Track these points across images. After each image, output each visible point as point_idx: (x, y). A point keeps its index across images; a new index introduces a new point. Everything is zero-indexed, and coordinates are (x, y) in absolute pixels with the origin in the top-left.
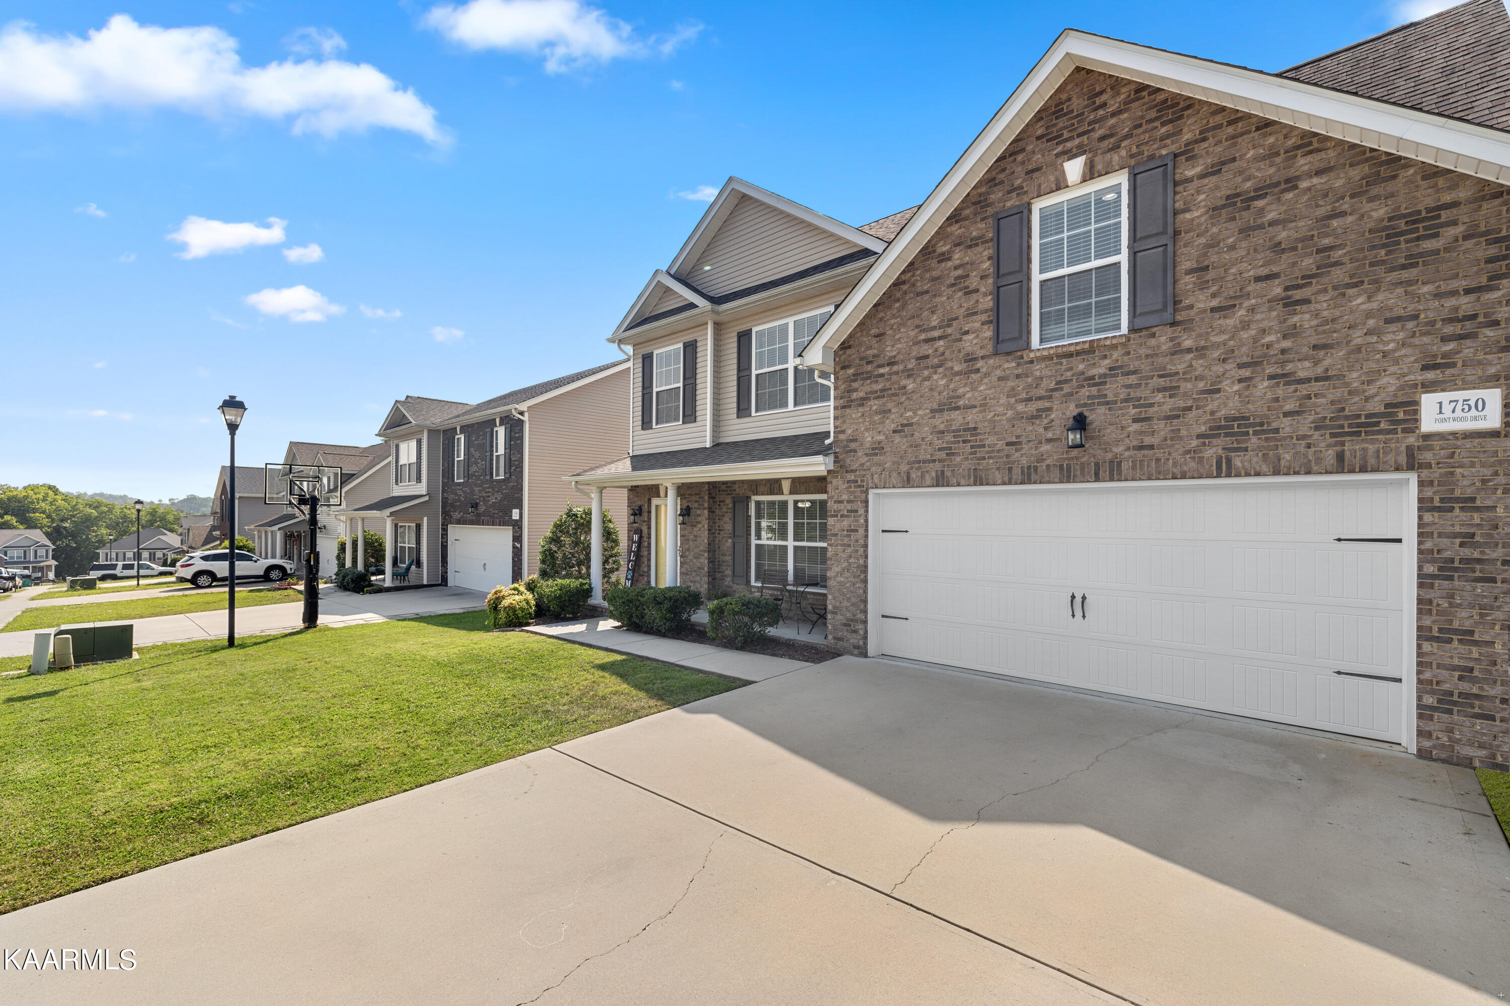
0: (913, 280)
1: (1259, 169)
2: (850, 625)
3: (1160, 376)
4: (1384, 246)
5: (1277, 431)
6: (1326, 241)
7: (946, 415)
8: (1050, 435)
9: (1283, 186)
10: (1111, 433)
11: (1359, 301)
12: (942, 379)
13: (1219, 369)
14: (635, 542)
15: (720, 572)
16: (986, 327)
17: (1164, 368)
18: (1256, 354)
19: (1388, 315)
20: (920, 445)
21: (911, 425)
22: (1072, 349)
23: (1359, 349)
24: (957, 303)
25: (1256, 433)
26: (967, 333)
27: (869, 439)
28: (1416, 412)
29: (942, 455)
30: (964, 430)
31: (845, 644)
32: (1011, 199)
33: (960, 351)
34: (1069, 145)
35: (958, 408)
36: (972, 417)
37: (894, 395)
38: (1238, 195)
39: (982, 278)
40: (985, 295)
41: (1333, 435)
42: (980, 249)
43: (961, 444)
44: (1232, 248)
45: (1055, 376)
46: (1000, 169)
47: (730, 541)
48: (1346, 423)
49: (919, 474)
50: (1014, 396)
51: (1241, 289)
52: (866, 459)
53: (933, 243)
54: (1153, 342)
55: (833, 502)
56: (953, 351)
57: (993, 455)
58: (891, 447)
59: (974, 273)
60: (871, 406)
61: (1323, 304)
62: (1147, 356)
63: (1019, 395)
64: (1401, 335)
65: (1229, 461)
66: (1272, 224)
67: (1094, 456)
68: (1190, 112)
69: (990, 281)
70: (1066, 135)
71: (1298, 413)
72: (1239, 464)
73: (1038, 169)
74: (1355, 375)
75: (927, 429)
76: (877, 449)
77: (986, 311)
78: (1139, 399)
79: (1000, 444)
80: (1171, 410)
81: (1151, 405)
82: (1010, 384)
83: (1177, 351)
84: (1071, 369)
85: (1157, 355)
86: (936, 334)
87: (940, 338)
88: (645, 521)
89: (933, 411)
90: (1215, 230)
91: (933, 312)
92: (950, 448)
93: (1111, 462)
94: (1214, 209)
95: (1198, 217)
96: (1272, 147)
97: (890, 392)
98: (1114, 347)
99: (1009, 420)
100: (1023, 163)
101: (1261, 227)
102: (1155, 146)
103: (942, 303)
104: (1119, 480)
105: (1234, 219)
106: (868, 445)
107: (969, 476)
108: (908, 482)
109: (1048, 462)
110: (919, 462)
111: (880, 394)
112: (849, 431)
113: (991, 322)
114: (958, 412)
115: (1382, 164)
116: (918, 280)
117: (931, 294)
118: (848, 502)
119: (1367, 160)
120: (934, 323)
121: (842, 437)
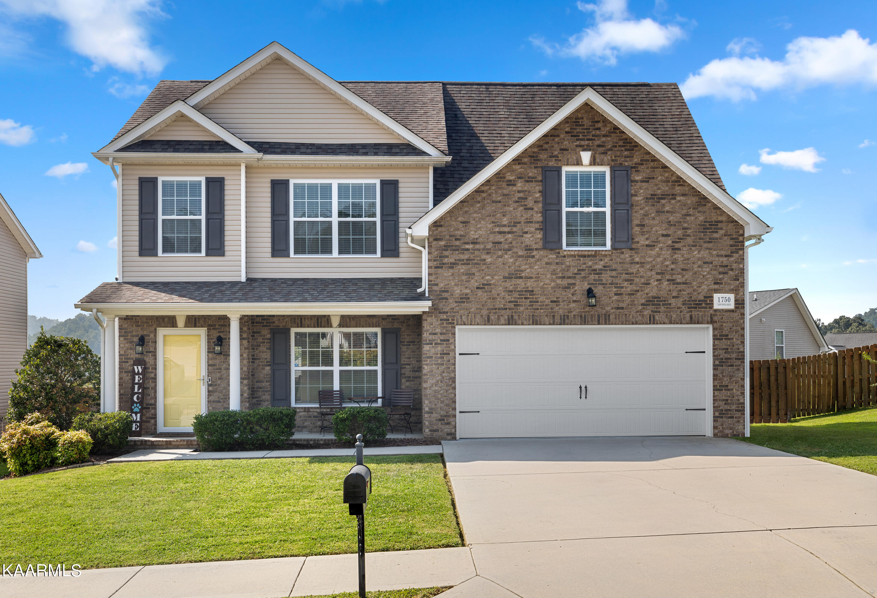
0: (490, 191)
1: (662, 186)
2: (444, 420)
3: (626, 274)
4: (703, 232)
5: (670, 304)
6: (686, 225)
7: (514, 281)
8: (575, 299)
9: (671, 197)
10: (604, 300)
11: (696, 253)
12: (511, 258)
13: (649, 274)
14: (138, 374)
15: (256, 398)
16: (538, 231)
17: (628, 270)
18: (663, 269)
19: (704, 261)
20: (496, 298)
21: (490, 285)
22: (586, 253)
23: (695, 273)
24: (520, 214)
25: (663, 305)
26: (526, 233)
27: (458, 291)
28: (712, 301)
29: (512, 305)
30: (526, 291)
31: (440, 433)
32: (552, 161)
33: (522, 243)
34: (583, 143)
35: (521, 278)
36: (530, 284)
37: (476, 264)
38: (655, 195)
39: (535, 202)
40: (537, 212)
41: (689, 308)
42: (534, 184)
43: (524, 300)
44: (653, 219)
45: (577, 266)
46: (545, 141)
47: (268, 368)
48: (692, 303)
49: (496, 317)
50: (555, 274)
51: (657, 239)
52: (456, 305)
53: (504, 172)
54: (622, 256)
55: (428, 334)
56: (518, 242)
57: (543, 307)
58: (475, 298)
59: (531, 198)
60: (459, 270)
61: (685, 250)
62: (620, 263)
63: (558, 274)
64: (708, 269)
65: (654, 317)
66: (668, 212)
67: (597, 311)
68: (636, 149)
69: (540, 205)
70: (581, 137)
71: (677, 297)
72: (657, 318)
73: (566, 150)
74: (695, 283)
75: (501, 288)
76: (464, 299)
77: (538, 222)
78: (617, 284)
79: (547, 302)
80: (631, 291)
81: (622, 287)
82: (553, 267)
83: (632, 263)
84: (585, 264)
85: (624, 263)
86: (506, 229)
87: (509, 233)
88: (150, 352)
89: (504, 277)
90: (647, 208)
91: (504, 216)
92: (517, 302)
93: (605, 315)
94: (647, 198)
95: (641, 200)
96: (667, 178)
97: (474, 262)
98: (605, 256)
99: (552, 288)
100: (558, 143)
101: (663, 212)
102: (623, 159)
103: (510, 212)
104: (609, 324)
105: (654, 205)
106: (457, 296)
107: (529, 319)
108: (488, 321)
109: (574, 313)
110: (496, 309)
111: (467, 262)
112: (442, 285)
113: (541, 229)
114: (521, 280)
115: (702, 198)
116: (493, 193)
117: (502, 203)
118: (441, 334)
119: (697, 195)
120: (505, 223)
121: (435, 288)
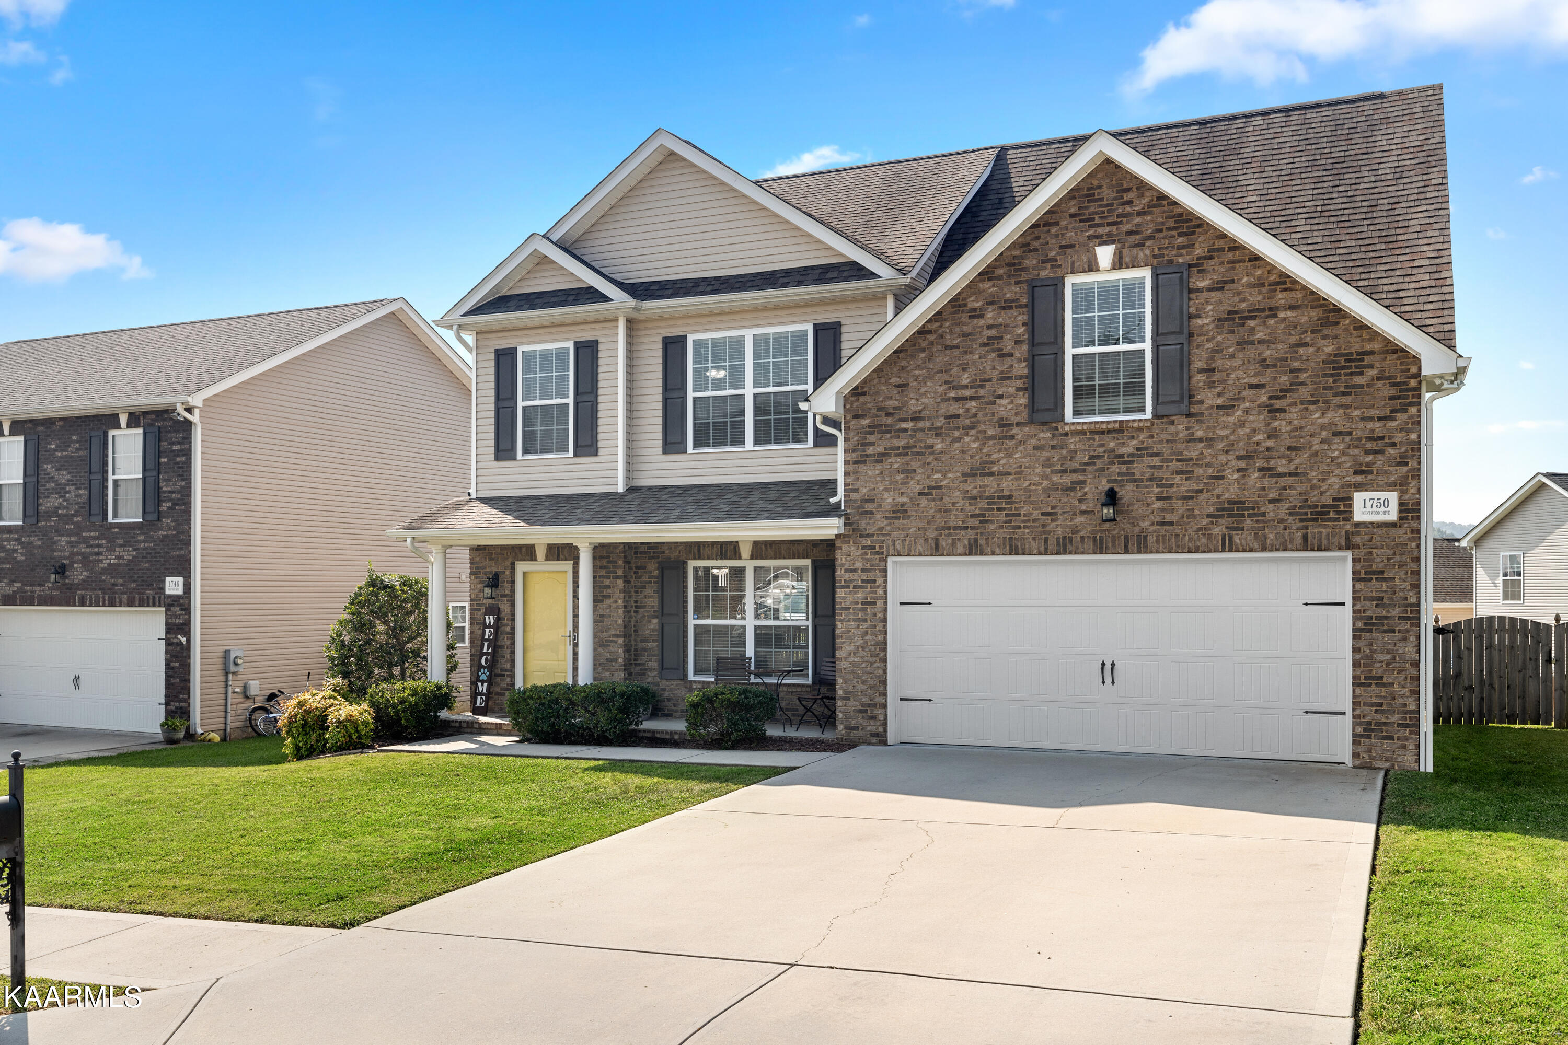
0: (941, 331)
1: (1251, 294)
2: (866, 711)
3: (1179, 460)
4: (1332, 375)
5: (1264, 514)
6: (1296, 364)
7: (979, 481)
8: (1084, 508)
9: (1267, 313)
10: (1138, 509)
11: (1317, 415)
12: (974, 441)
13: (1223, 458)
14: (489, 627)
15: (639, 665)
16: (1021, 393)
17: (1182, 454)
18: (1250, 449)
19: (1334, 429)
20: (950, 510)
21: (940, 488)
22: (1104, 427)
23: (1316, 454)
24: (990, 365)
25: (1250, 515)
26: (1001, 397)
27: (890, 500)
28: (1351, 506)
29: (975, 522)
30: (999, 497)
31: (860, 733)
32: (1045, 268)
33: (993, 415)
34: (1100, 231)
35: (992, 474)
36: (1006, 484)
37: (918, 453)
38: (1236, 312)
39: (1017, 342)
40: (1019, 360)
41: (1301, 520)
42: (1014, 312)
43: (995, 512)
44: (1232, 356)
45: (1088, 451)
46: (1033, 236)
47: (655, 621)
48: (1309, 511)
49: (950, 541)
50: (1050, 466)
51: (1239, 393)
52: (886, 522)
53: (964, 295)
54: (1172, 429)
55: (843, 571)
56: (987, 414)
57: (1028, 524)
58: (916, 511)
59: (1009, 337)
60: (891, 464)
61: (1294, 413)
62: (1168, 441)
63: (1054, 466)
64: (1342, 446)
65: (1231, 538)
66: (1260, 342)
67: (1124, 530)
68: (1200, 230)
69: (1025, 347)
70: (1097, 221)
71: (1278, 501)
72: (1238, 541)
73: (1071, 246)
74: (1314, 474)
75: (958, 493)
76: (899, 512)
77: (1021, 377)
78: (1161, 479)
79: (1036, 514)
80: (1187, 491)
81: (1171, 486)
82: (1046, 454)
83: (1191, 440)
84: (1102, 445)
85: (1175, 441)
86: (968, 393)
87: (972, 398)
88: (505, 596)
89: (964, 475)
90: (1219, 338)
91: (964, 370)
92: (984, 516)
93: (1139, 536)
94: (1219, 320)
95: (1207, 324)
96: (1259, 278)
97: (915, 450)
98: (1140, 429)
99: (1044, 490)
100: (1057, 236)
101: (1252, 343)
102: (1173, 253)
103: (974, 362)
104: (1145, 553)
105: (1233, 332)
106: (888, 508)
107: (1004, 544)
108: (936, 550)
109: (1082, 533)
110: (949, 528)
111: (904, 451)
112: (865, 490)
113: (1026, 389)
114: (992, 478)
115: (1330, 311)
116: (946, 332)
117: (961, 349)
118: (863, 570)
119: (1321, 306)
120: (965, 382)
121: (854, 496)
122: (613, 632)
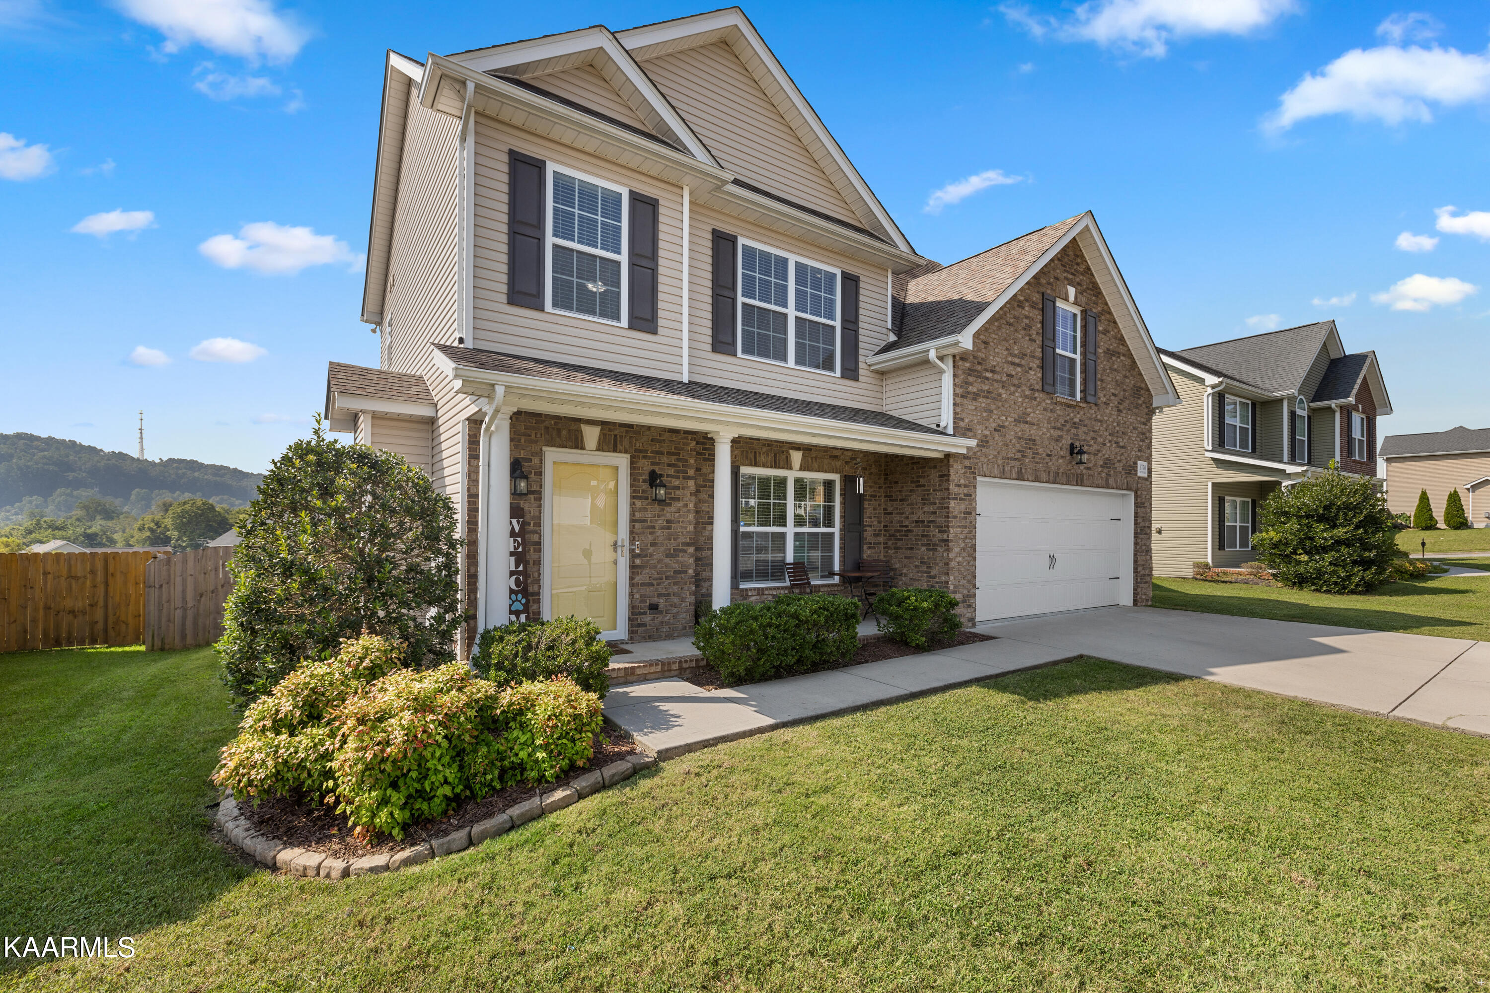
1: (1114, 342)
2: (967, 602)
3: (1093, 431)
4: (1133, 397)
5: (1116, 468)
6: (1125, 387)
7: (1022, 426)
8: (1062, 454)
9: (1118, 355)
11: (1129, 417)
12: (1020, 397)
13: (1105, 433)
14: (514, 534)
16: (1038, 369)
18: (1113, 430)
19: (1134, 426)
20: (1009, 445)
21: (1004, 427)
23: (1129, 438)
24: (1026, 344)
25: (1112, 469)
26: (1030, 369)
27: (980, 432)
28: (1138, 468)
29: (1019, 455)
30: (1030, 440)
31: (963, 620)
32: (1050, 292)
33: (1028, 381)
34: (1071, 277)
35: (1026, 422)
36: (1033, 432)
37: (994, 399)
39: (1037, 333)
40: (1038, 346)
41: (1124, 473)
42: (1035, 312)
43: (1028, 450)
45: (1064, 417)
48: (1128, 469)
49: (1009, 469)
50: (1050, 423)
51: (1110, 397)
52: (977, 449)
54: (1088, 410)
55: (954, 486)
56: (1025, 379)
57: (1042, 462)
58: (993, 443)
59: (1034, 328)
60: (980, 403)
61: (1124, 413)
62: (1090, 418)
63: (1052, 423)
64: (1135, 436)
65: (1108, 481)
66: (1116, 370)
67: (1075, 470)
69: (1040, 338)
70: (1067, 269)
71: (1120, 461)
73: (1058, 279)
74: (1128, 448)
75: (1012, 433)
76: (983, 442)
77: (1039, 358)
78: (1087, 441)
79: (1045, 455)
81: (1090, 445)
82: (1049, 414)
83: (1096, 420)
84: (1068, 414)
85: (1092, 419)
86: (1017, 361)
87: (1019, 365)
89: (1015, 420)
90: (1105, 363)
91: (1015, 344)
92: (1024, 452)
93: (1081, 474)
96: (1116, 334)
97: (993, 395)
99: (1048, 439)
101: (1113, 370)
102: (1092, 305)
103: (1020, 340)
106: (979, 437)
107: (1032, 474)
108: (1003, 474)
109: (1062, 471)
110: (1008, 459)
111: (988, 394)
112: (967, 421)
113: (1041, 367)
114: (1027, 426)
117: (1013, 328)
118: (965, 486)
120: (1016, 353)
121: (962, 424)
122: (682, 540)
